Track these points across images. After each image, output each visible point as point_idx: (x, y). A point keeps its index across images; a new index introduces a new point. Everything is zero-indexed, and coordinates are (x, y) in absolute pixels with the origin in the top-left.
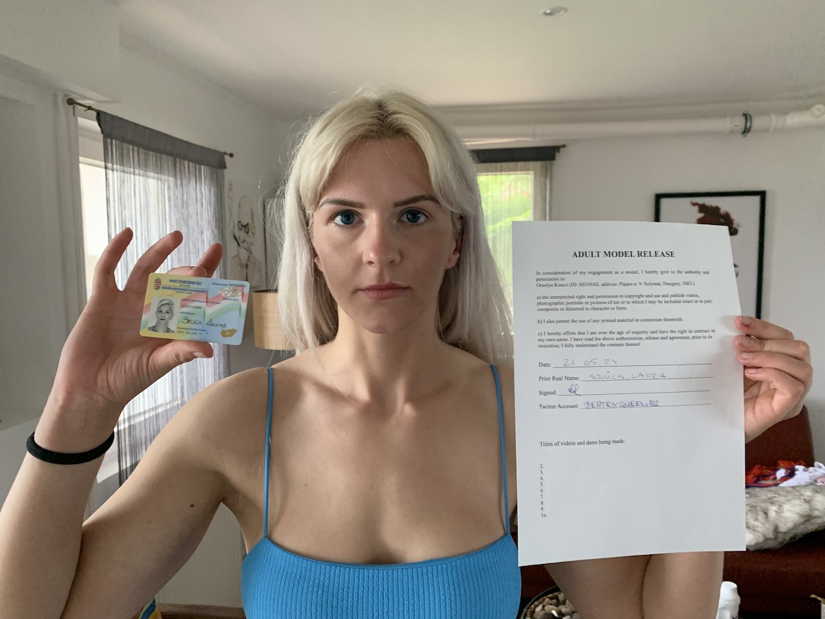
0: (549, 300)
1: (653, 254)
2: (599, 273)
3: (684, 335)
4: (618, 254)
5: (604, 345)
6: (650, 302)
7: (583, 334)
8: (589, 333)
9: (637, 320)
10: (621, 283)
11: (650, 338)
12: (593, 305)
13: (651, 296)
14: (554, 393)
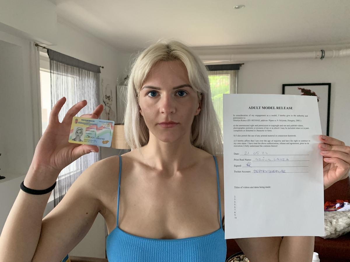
0: (239, 127)
1: (283, 108)
2: (260, 116)
3: (297, 142)
4: (268, 108)
5: (262, 146)
6: (282, 128)
7: (253, 141)
8: (256, 141)
9: (276, 136)
10: (269, 120)
11: (282, 143)
12: (257, 129)
13: (282, 126)
14: (240, 166)
